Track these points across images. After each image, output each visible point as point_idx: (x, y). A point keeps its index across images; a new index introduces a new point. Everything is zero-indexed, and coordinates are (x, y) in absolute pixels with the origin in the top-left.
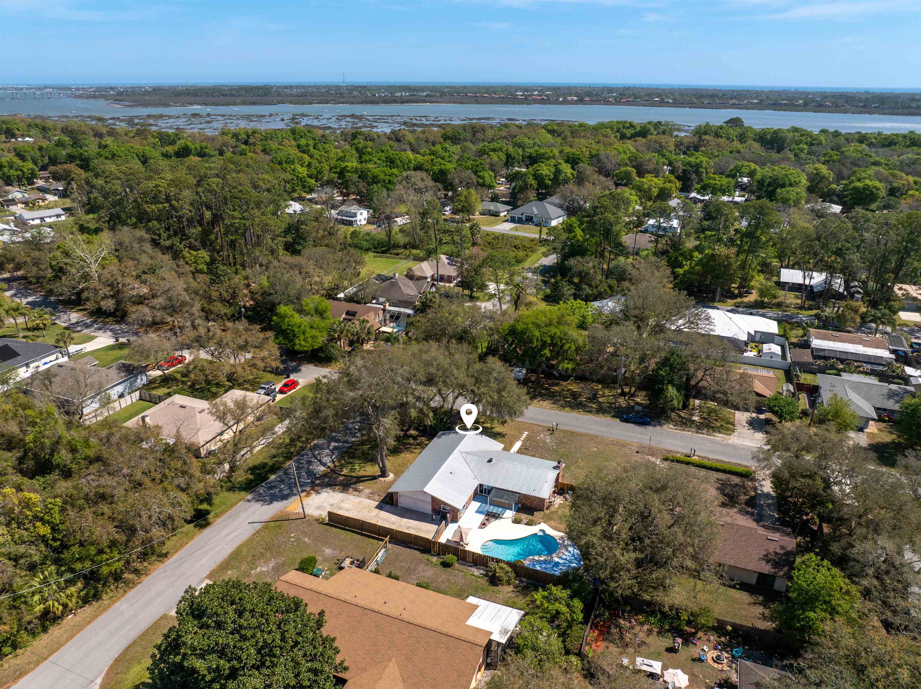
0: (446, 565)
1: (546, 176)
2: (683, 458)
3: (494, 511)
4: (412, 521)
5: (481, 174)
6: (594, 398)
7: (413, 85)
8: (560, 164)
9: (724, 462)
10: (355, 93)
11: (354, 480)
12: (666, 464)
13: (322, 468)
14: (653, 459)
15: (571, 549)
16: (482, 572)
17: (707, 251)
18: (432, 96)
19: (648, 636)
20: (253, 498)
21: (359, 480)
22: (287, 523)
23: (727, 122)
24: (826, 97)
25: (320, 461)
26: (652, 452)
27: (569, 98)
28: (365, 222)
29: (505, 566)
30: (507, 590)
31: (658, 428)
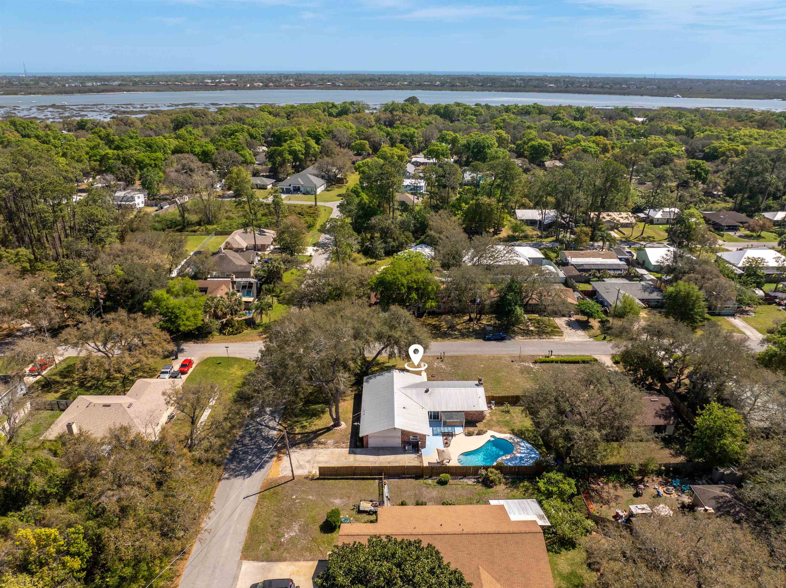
0: (443, 483)
1: (299, 151)
2: (544, 359)
3: (446, 431)
4: (388, 456)
5: (242, 152)
6: (452, 327)
7: (100, 75)
8: (309, 140)
9: (572, 356)
10: (42, 84)
11: (312, 436)
12: (537, 366)
13: (275, 432)
14: (527, 364)
15: (522, 444)
16: (473, 480)
17: (471, 202)
18: (125, 85)
19: (616, 490)
20: (230, 475)
21: (317, 434)
22: (279, 488)
23: (406, 101)
24: (454, 79)
25: (267, 426)
26: (521, 359)
27: (256, 84)
28: (143, 205)
29: (493, 470)
30: (501, 488)
31: (513, 340)
